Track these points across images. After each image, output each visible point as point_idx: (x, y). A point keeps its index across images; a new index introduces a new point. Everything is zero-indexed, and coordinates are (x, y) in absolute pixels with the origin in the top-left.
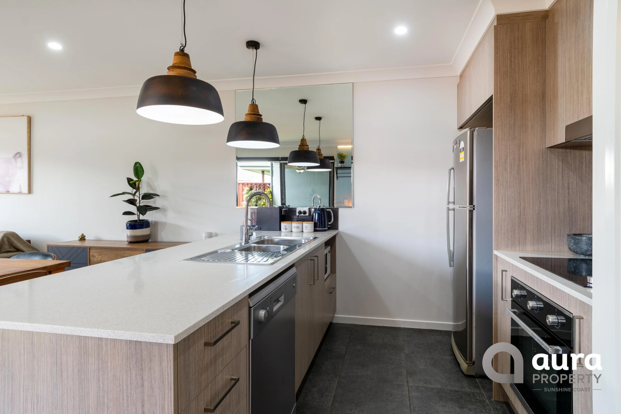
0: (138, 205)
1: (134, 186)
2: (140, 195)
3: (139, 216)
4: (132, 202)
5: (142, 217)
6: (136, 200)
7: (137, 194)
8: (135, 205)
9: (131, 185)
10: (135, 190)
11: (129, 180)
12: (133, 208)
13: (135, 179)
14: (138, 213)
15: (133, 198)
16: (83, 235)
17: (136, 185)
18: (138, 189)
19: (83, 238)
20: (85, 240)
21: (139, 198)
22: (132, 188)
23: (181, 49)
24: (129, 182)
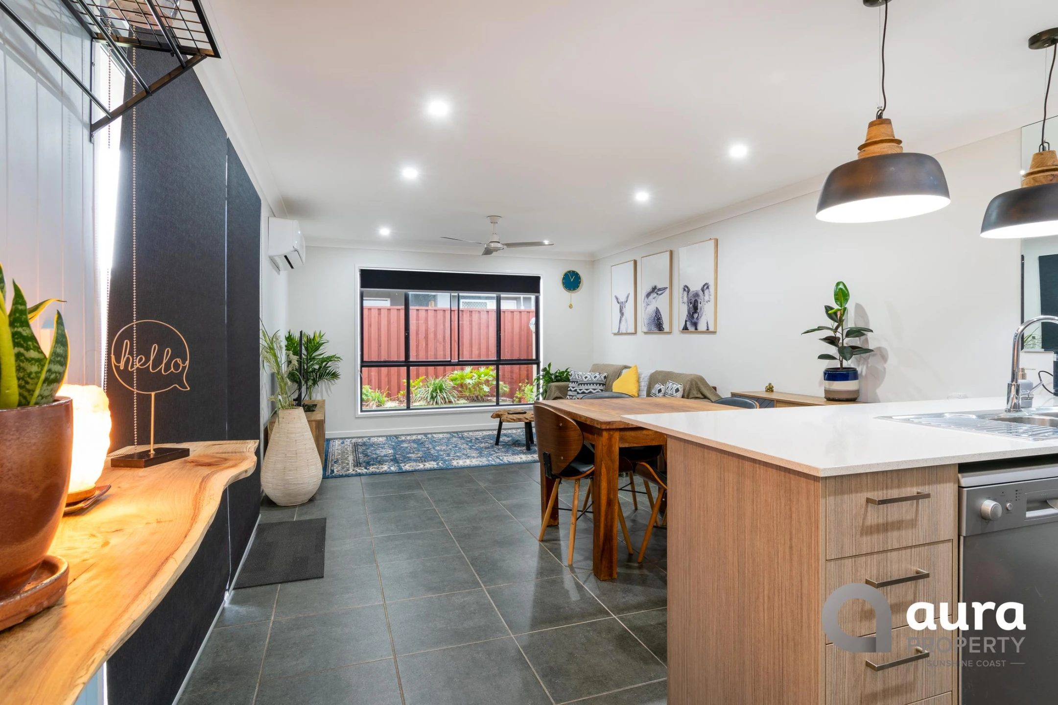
0: (840, 345)
1: (834, 317)
2: (844, 331)
3: (842, 361)
4: (832, 341)
5: (846, 364)
6: (839, 339)
7: (840, 330)
8: (836, 345)
9: (830, 316)
10: (836, 324)
11: (828, 308)
12: (832, 350)
13: (836, 307)
14: (841, 358)
15: (834, 336)
16: (770, 384)
17: (836, 316)
18: (840, 322)
19: (770, 389)
20: (772, 391)
21: (842, 334)
22: (832, 321)
23: (878, 114)
24: (827, 311)
